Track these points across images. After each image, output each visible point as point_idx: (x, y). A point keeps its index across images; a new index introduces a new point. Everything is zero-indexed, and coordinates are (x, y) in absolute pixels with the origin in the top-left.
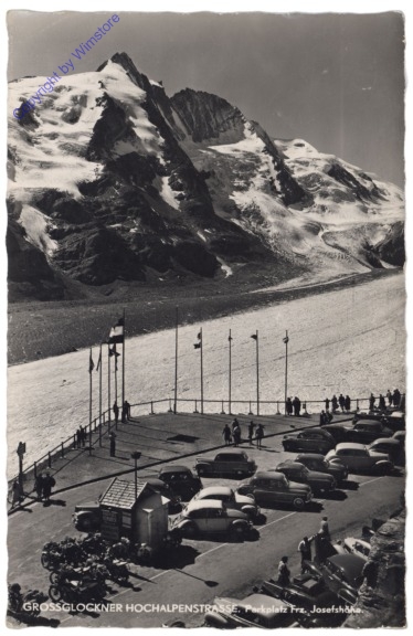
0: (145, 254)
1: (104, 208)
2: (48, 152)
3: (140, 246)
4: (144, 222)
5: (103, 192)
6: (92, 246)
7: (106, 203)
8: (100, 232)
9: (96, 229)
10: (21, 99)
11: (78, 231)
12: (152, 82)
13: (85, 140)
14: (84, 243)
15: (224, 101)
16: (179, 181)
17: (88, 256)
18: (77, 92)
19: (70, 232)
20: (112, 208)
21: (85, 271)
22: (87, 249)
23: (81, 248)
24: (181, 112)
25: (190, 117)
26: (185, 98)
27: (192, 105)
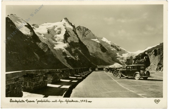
10: (47, 29)
12: (73, 24)
13: (63, 38)
15: (87, 29)
18: (58, 27)
24: (78, 31)
25: (80, 32)
26: (79, 28)
27: (81, 30)
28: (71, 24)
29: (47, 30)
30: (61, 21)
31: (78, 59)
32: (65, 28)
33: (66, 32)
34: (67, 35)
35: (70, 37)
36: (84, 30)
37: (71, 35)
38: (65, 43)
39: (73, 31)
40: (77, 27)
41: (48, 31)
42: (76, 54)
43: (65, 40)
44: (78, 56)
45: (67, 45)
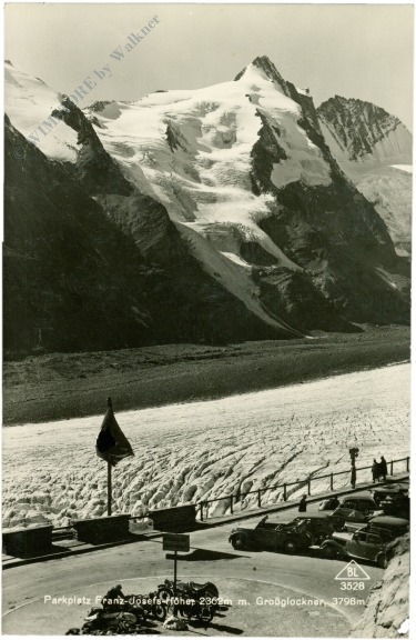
2: (209, 183)
4: (332, 265)
10: (166, 122)
12: (299, 91)
13: (245, 167)
15: (382, 110)
18: (225, 110)
20: (293, 250)
24: (331, 125)
25: (342, 131)
26: (335, 106)
27: (343, 117)
28: (289, 89)
29: (165, 127)
30: (237, 78)
31: (329, 282)
32: (258, 114)
33: (261, 133)
34: (270, 148)
35: (285, 157)
36: (364, 116)
37: (288, 152)
38: (257, 192)
39: (303, 124)
40: (324, 105)
41: (168, 133)
42: (319, 251)
43: (258, 179)
44: (325, 264)
45: (267, 203)
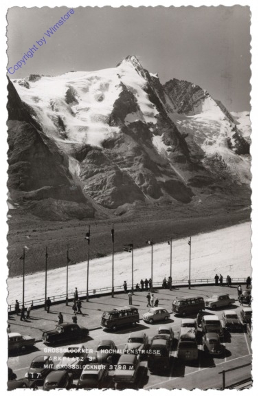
0: (145, 187)
1: (119, 157)
2: (84, 120)
3: (142, 182)
4: (145, 166)
5: (118, 147)
6: (111, 181)
7: (120, 154)
8: (117, 173)
9: (114, 171)
10: (68, 86)
11: (102, 171)
12: (151, 74)
14: (106, 180)
16: (169, 139)
17: (108, 188)
18: (103, 81)
19: (97, 172)
20: (124, 157)
21: (106, 199)
22: (108, 184)
23: (104, 183)
26: (173, 84)
27: (177, 89)
28: (145, 73)
29: (67, 89)
31: (141, 175)
32: (121, 85)
33: (121, 95)
34: (126, 103)
36: (188, 90)
38: (111, 125)
39: (147, 90)
40: (167, 83)
41: (68, 93)
43: (114, 118)
44: (141, 165)
45: (115, 133)
